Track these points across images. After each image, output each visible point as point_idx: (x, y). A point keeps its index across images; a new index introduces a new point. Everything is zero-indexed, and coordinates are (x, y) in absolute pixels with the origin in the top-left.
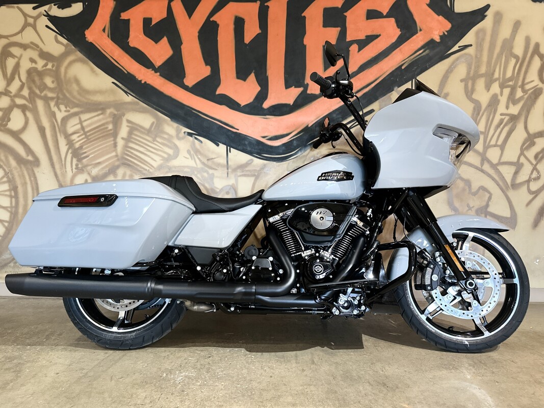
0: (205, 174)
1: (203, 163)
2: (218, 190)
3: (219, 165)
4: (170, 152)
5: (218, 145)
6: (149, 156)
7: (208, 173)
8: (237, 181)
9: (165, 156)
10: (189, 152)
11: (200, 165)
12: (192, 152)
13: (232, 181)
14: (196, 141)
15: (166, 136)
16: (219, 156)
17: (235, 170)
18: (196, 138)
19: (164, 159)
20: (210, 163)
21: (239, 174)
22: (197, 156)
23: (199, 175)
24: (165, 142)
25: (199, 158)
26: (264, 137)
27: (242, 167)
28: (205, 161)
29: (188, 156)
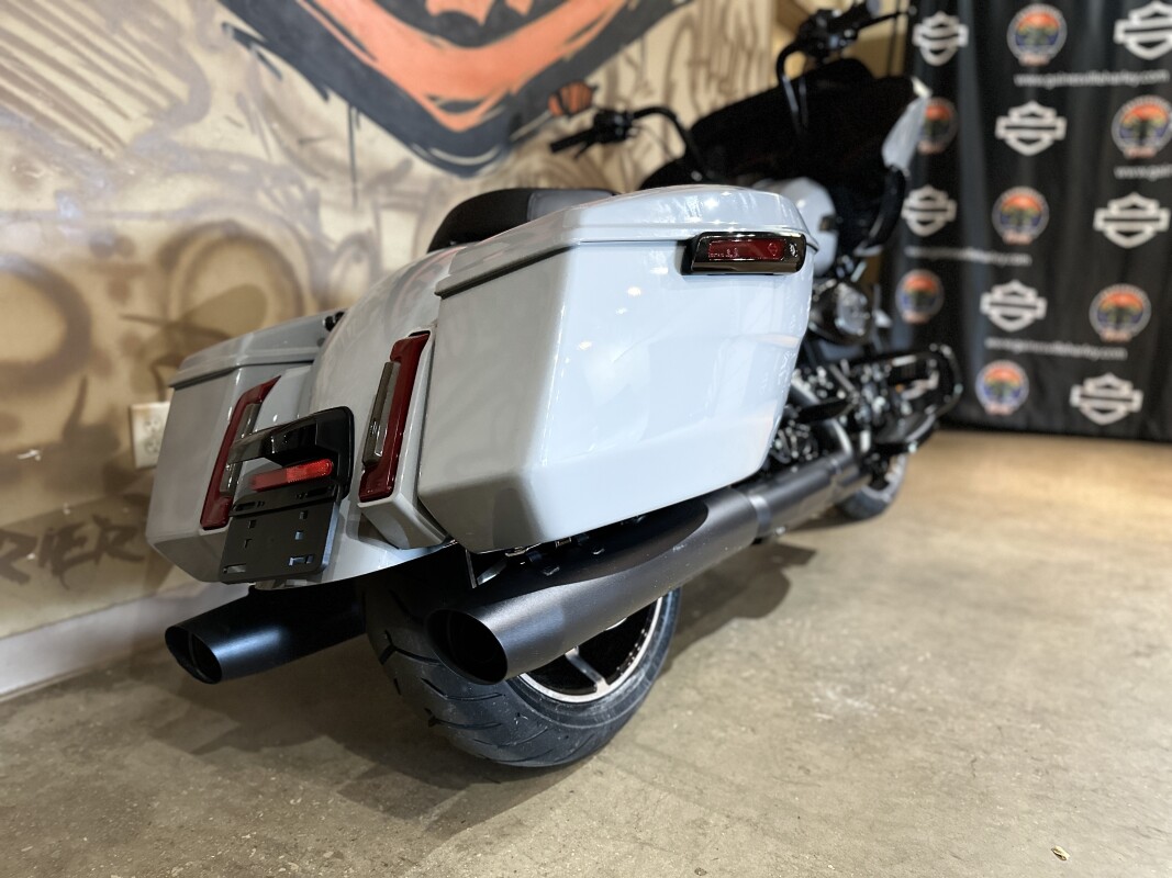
0: (295, 191)
1: (287, 151)
2: (333, 248)
3: (331, 163)
4: (178, 88)
5: (325, 97)
6: (97, 93)
7: (302, 187)
8: (377, 220)
9: (163, 102)
10: (240, 101)
11: (278, 158)
12: (253, 107)
13: (365, 224)
14: (262, 68)
15: (157, 23)
16: (331, 134)
17: (371, 187)
18: (262, 58)
19: (154, 111)
20: (305, 154)
21: (382, 199)
22: (268, 122)
23: (277, 193)
24: (157, 46)
25: (274, 132)
26: (433, 98)
27: (389, 178)
28: (291, 142)
29: (239, 117)
